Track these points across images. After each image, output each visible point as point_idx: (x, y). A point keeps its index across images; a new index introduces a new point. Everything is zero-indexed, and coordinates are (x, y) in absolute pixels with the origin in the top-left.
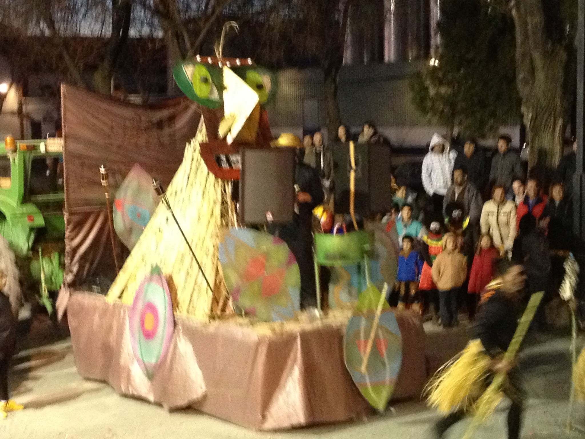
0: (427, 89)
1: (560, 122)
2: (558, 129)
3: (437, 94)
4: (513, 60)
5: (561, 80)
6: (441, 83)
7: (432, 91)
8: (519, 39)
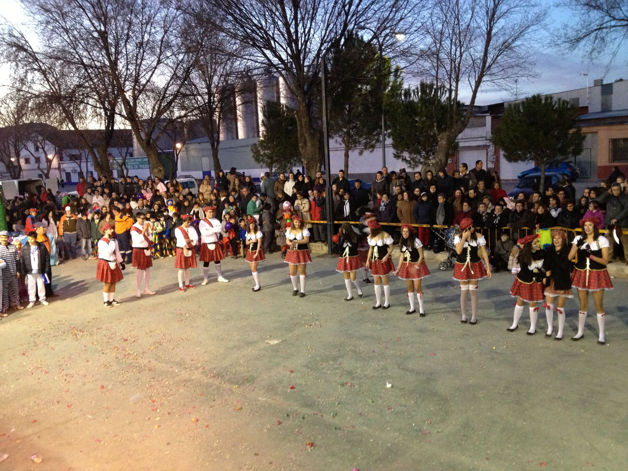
0: (259, 151)
1: (319, 165)
2: (318, 168)
3: (264, 153)
4: (297, 137)
5: (318, 146)
6: (265, 148)
7: (262, 153)
8: (299, 128)
